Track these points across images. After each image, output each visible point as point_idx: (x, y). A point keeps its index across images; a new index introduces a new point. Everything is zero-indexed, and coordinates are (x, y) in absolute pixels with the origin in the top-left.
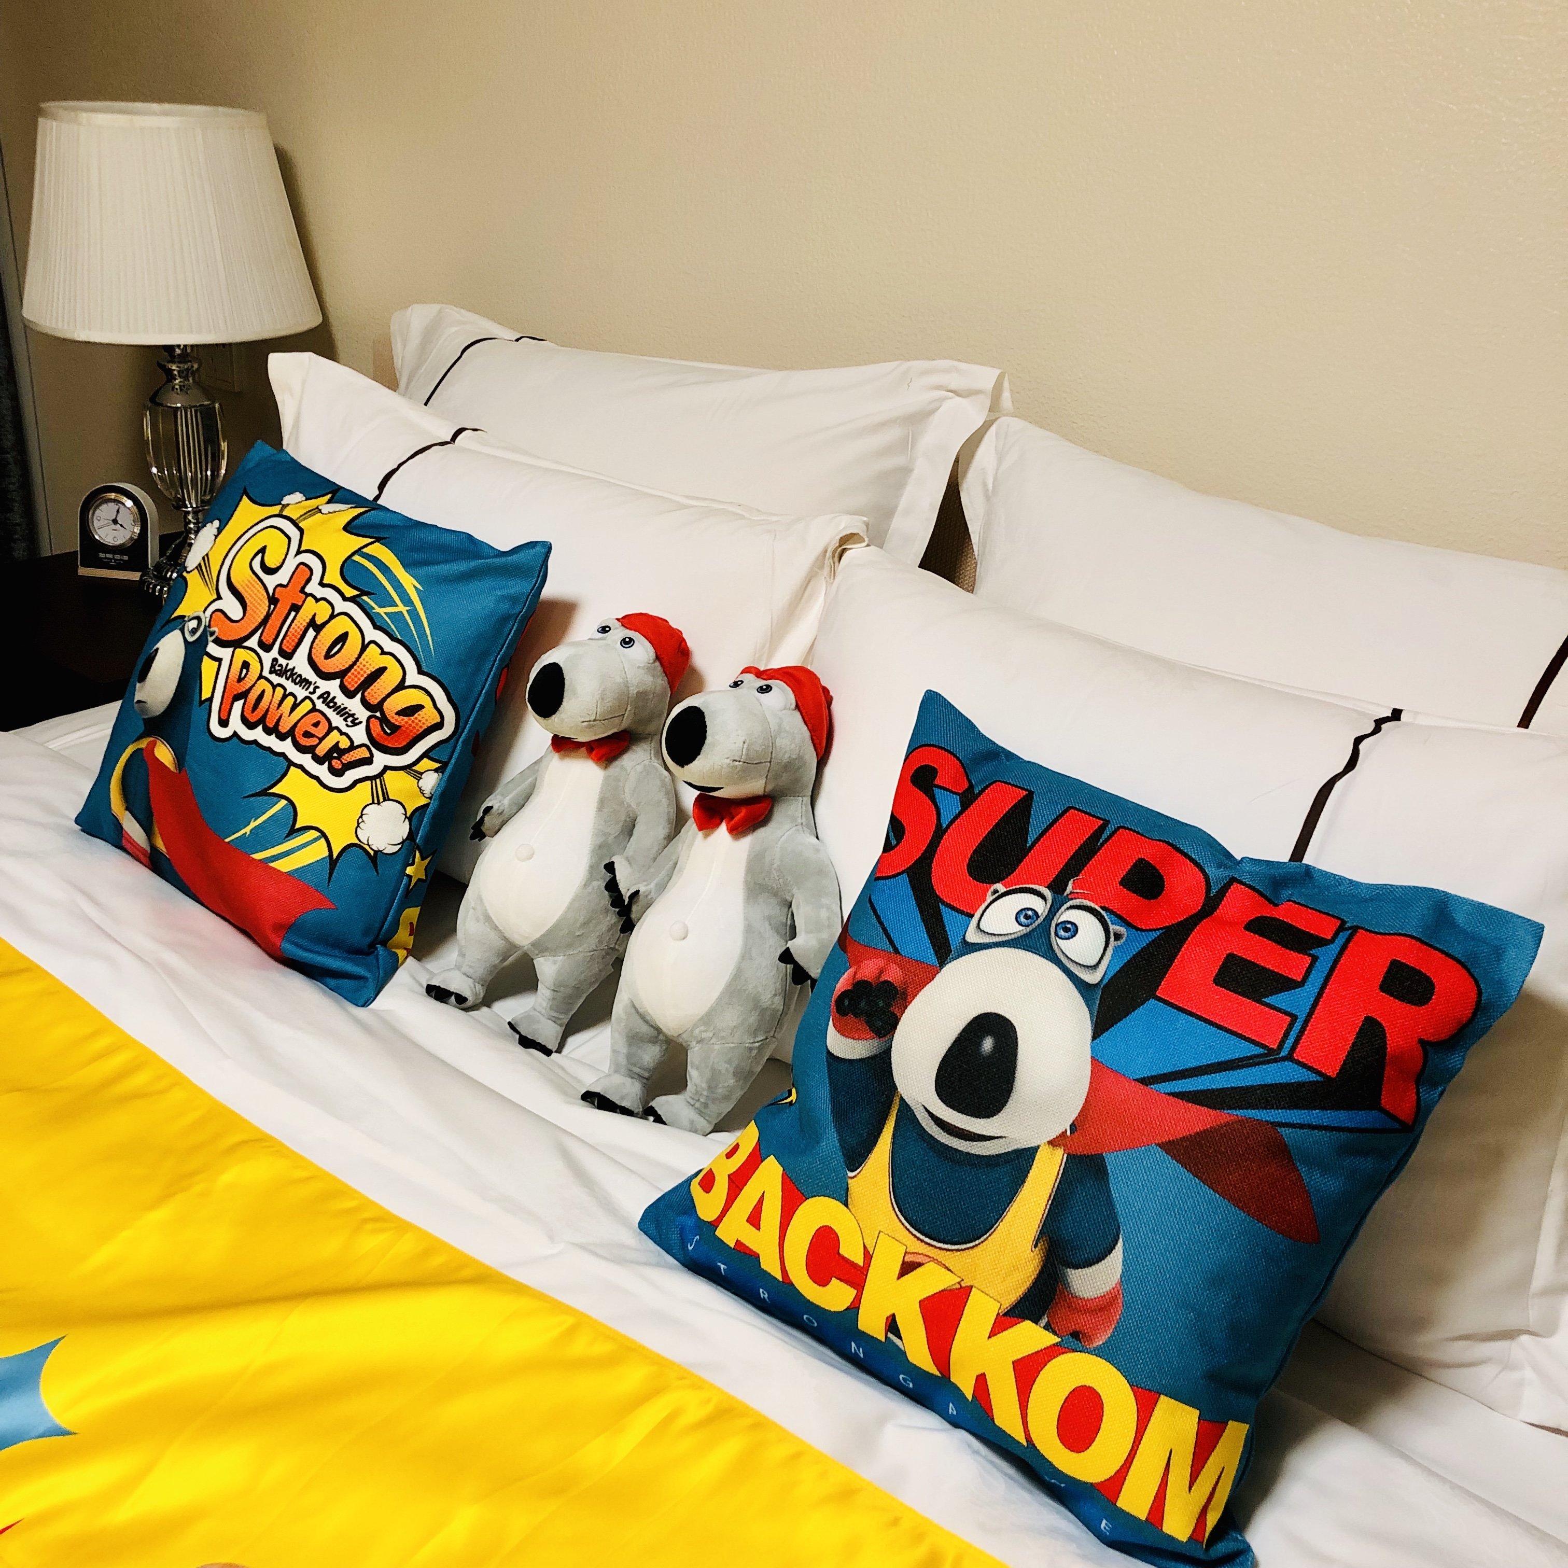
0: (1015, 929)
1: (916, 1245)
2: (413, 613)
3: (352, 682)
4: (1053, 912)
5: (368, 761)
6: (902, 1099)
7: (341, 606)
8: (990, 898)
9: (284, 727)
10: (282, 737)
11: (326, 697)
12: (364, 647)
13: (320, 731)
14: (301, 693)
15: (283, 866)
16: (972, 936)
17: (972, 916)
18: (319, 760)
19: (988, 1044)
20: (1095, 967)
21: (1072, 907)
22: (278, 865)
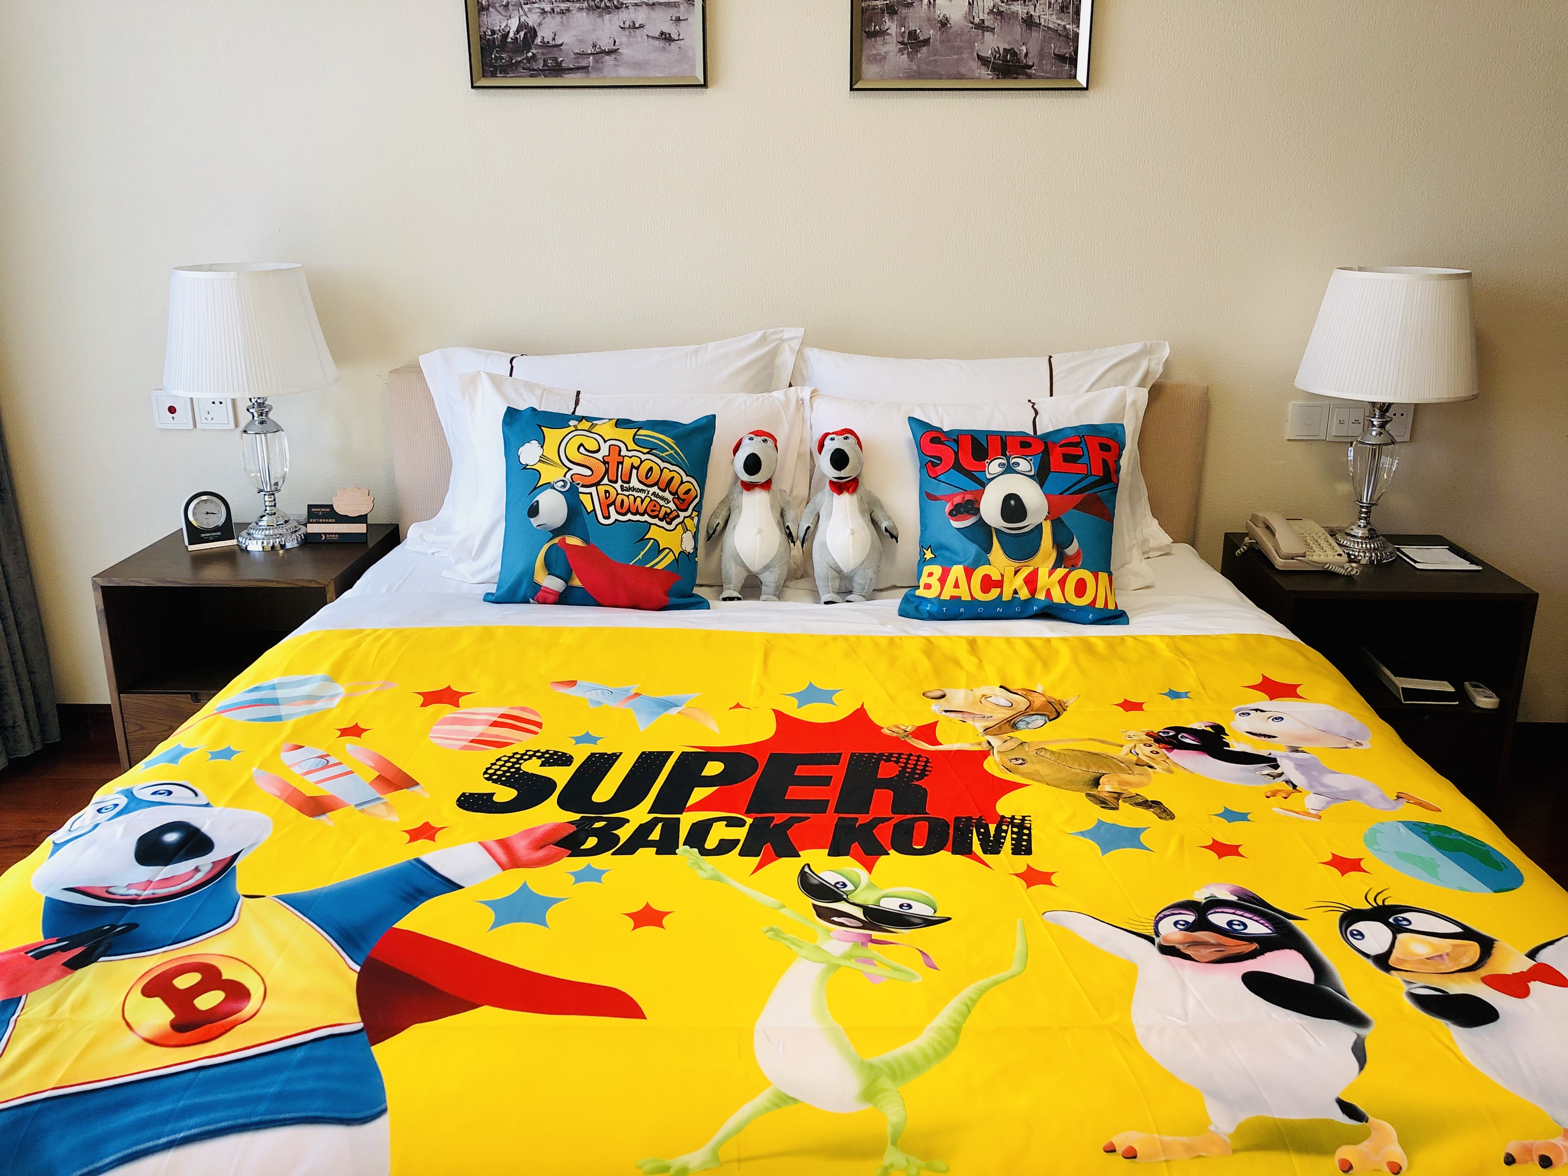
0: (1000, 470)
1: (1017, 564)
2: (676, 452)
3: (663, 485)
4: (1008, 462)
5: (678, 516)
6: (994, 528)
7: (643, 457)
8: (987, 465)
9: (641, 510)
10: (642, 515)
11: (654, 494)
12: (662, 471)
13: (658, 508)
14: (643, 495)
15: (660, 567)
16: (989, 477)
17: (985, 471)
18: (661, 520)
19: (1012, 502)
20: (1031, 470)
21: (1013, 458)
22: (658, 567)
